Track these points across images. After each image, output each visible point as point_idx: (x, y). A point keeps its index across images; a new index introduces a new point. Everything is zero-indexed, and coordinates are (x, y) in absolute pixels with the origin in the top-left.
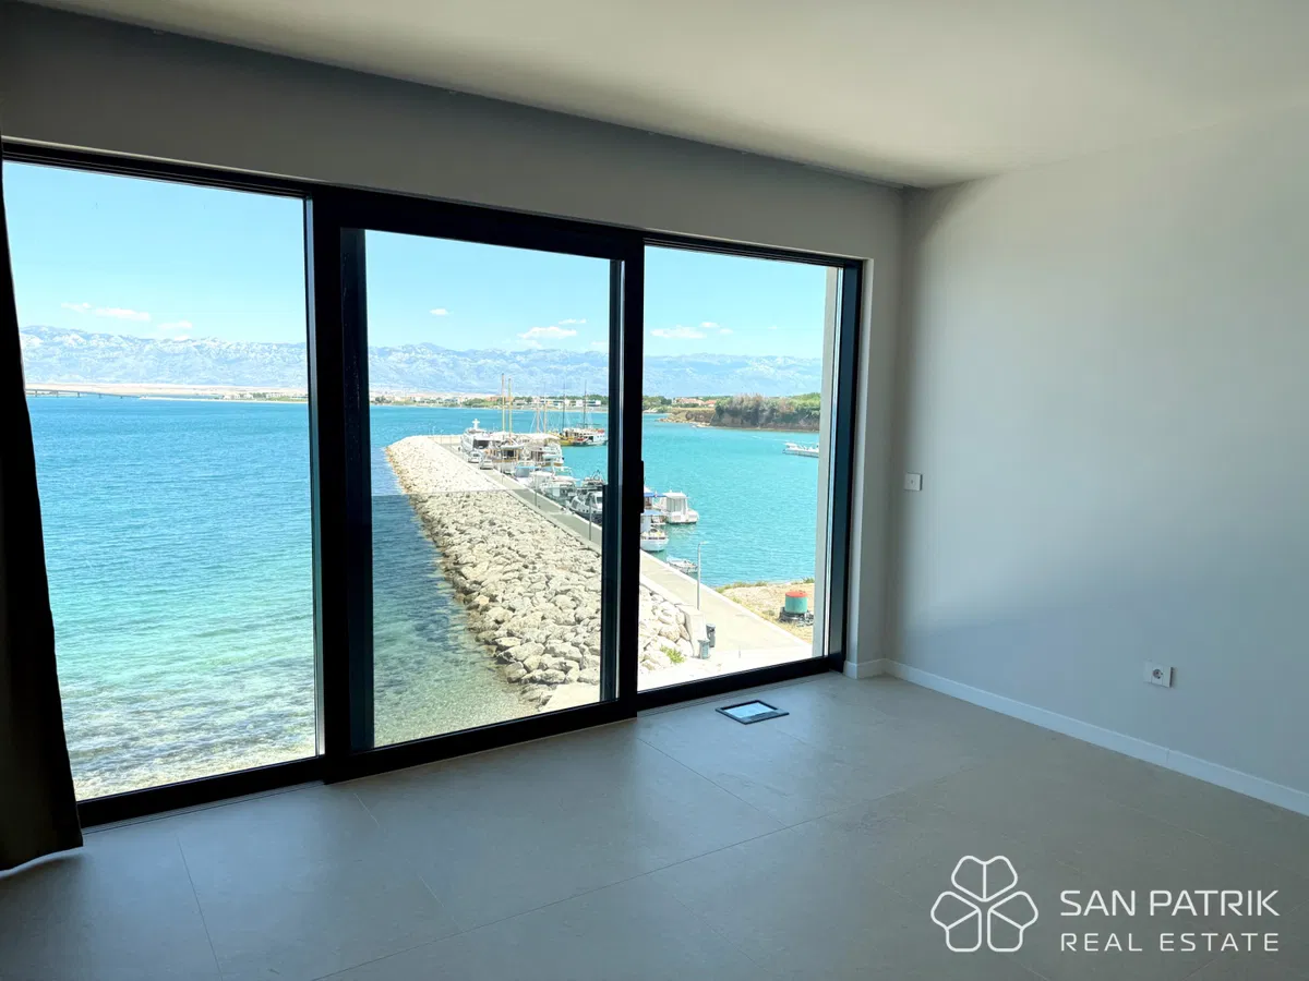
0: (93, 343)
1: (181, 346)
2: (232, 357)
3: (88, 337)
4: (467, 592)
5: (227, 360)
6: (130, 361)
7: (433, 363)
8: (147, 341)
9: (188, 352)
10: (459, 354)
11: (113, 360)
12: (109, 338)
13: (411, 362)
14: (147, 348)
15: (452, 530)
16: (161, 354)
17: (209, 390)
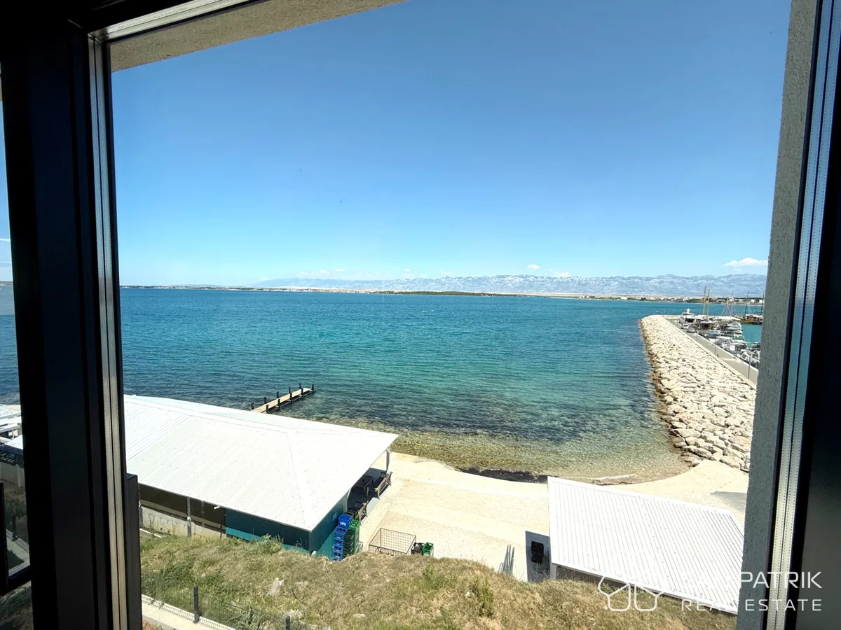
0: (538, 280)
1: (566, 280)
2: (583, 283)
4: (662, 393)
5: (582, 284)
6: (549, 285)
7: (672, 283)
9: (568, 281)
10: (686, 278)
11: (543, 285)
12: (542, 277)
13: (660, 283)
14: (555, 281)
15: (661, 360)
16: (559, 283)
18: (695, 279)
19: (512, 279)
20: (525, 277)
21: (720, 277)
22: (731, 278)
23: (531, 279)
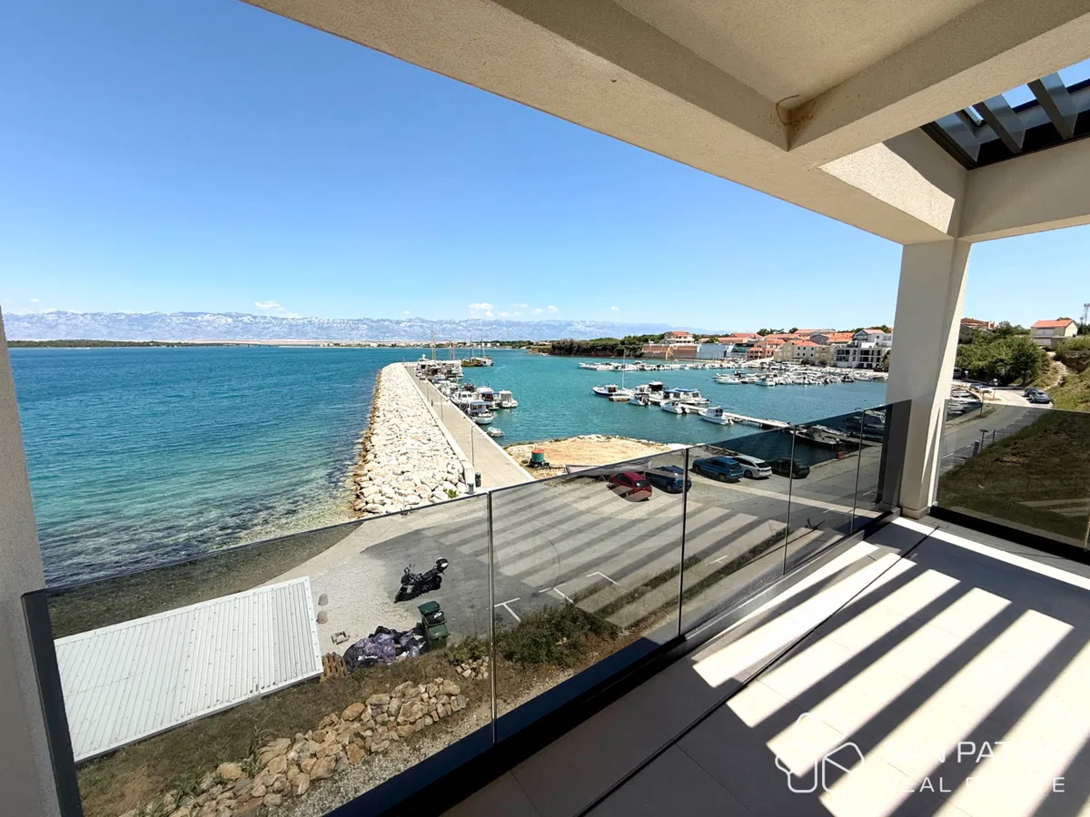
0: (257, 320)
1: (301, 322)
2: (325, 326)
3: (255, 317)
5: (323, 328)
6: (276, 329)
7: (421, 327)
8: (284, 319)
9: (304, 324)
10: (434, 322)
11: (268, 328)
13: (410, 327)
14: (284, 322)
16: (291, 325)
17: (313, 342)
18: (441, 323)
19: (211, 318)
20: (236, 317)
21: (460, 322)
22: (469, 322)
23: (245, 319)
